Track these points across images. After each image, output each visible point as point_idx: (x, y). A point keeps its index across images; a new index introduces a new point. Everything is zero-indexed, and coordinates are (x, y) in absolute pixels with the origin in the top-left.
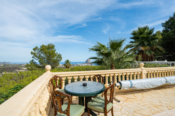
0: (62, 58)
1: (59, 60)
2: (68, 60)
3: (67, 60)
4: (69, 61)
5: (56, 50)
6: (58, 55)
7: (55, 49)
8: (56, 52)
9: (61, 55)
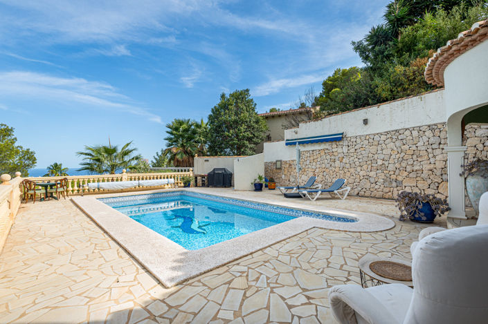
0: (35, 159)
1: (28, 165)
2: (58, 164)
3: (56, 165)
4: (63, 167)
5: (16, 139)
6: (22, 152)
7: (13, 137)
8: (16, 145)
9: (32, 153)
